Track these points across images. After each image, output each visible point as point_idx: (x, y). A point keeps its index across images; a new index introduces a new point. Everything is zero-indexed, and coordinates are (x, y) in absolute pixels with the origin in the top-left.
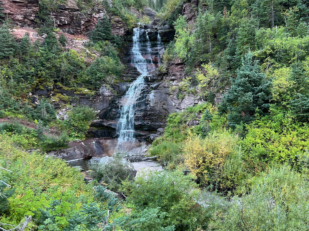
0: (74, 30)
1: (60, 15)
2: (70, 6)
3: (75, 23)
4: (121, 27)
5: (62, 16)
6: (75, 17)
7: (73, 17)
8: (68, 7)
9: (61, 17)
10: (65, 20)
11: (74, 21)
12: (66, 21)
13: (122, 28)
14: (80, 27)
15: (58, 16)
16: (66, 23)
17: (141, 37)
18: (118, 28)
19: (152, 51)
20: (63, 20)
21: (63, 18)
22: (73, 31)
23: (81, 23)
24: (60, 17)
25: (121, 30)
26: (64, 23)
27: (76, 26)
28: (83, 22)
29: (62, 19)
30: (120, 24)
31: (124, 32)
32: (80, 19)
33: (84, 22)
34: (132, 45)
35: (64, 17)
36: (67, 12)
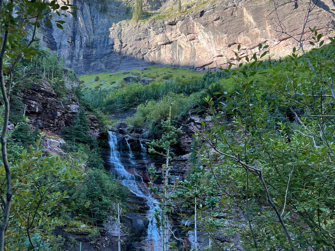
0: (45, 123)
1: (30, 98)
2: (46, 88)
3: (47, 113)
4: (96, 127)
5: (33, 100)
6: (49, 104)
7: (46, 104)
8: (43, 89)
9: (32, 102)
10: (36, 106)
11: (46, 110)
12: (37, 109)
13: (96, 129)
14: (53, 120)
15: (28, 99)
16: (37, 111)
17: (119, 144)
18: (93, 128)
19: (137, 164)
20: (33, 106)
21: (34, 102)
22: (43, 124)
23: (57, 114)
24: (29, 101)
25: (96, 132)
26: (33, 110)
27: (49, 118)
28: (59, 114)
29: (32, 104)
30: (95, 123)
31: (99, 135)
32: (56, 108)
33: (61, 113)
34: (108, 153)
35: (36, 101)
36: (39, 95)
